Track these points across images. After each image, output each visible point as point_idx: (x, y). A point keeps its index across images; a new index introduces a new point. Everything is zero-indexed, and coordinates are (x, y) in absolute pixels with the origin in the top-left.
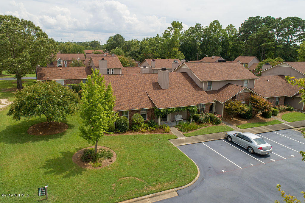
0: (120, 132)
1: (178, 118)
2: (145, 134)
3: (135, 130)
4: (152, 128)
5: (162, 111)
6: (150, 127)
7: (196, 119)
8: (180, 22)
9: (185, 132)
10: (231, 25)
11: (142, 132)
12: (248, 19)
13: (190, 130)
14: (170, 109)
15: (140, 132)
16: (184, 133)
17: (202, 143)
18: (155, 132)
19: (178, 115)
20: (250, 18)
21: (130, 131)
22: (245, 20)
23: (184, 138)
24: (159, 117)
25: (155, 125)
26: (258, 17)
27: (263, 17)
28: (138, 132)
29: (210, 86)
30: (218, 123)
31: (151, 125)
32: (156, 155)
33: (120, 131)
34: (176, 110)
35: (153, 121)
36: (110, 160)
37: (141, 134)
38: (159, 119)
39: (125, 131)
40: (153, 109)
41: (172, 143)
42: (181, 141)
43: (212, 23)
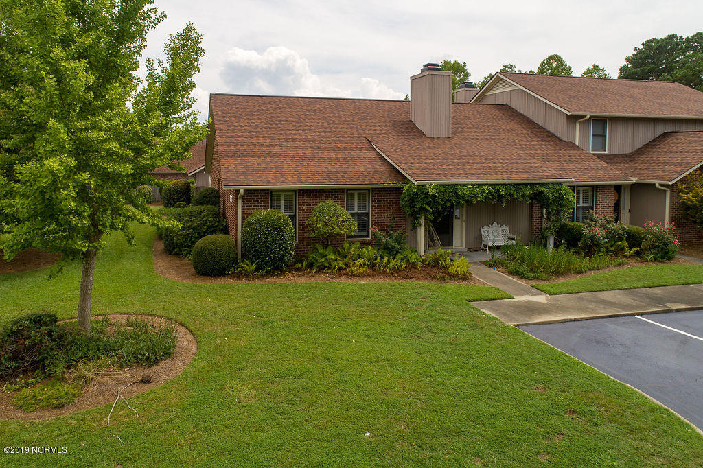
0: (257, 270)
1: (496, 235)
2: (363, 282)
3: (322, 269)
4: (393, 262)
5: (432, 192)
6: (382, 258)
7: (570, 239)
8: (462, 63)
9: (536, 278)
10: (596, 68)
11: (352, 275)
12: (643, 44)
13: (557, 273)
14: (464, 185)
15: (340, 276)
16: (534, 283)
17: (638, 317)
18: (407, 277)
19: (495, 226)
20: (648, 42)
21: (299, 270)
22: (636, 48)
23: (541, 299)
24: (422, 220)
25: (403, 249)
26: (672, 37)
27: (685, 37)
28: (332, 273)
29: (600, 139)
30: (663, 253)
31: (389, 250)
32: (417, 357)
33: (254, 267)
34: (490, 192)
35: (395, 234)
36: (145, 371)
37: (344, 280)
38: (423, 228)
39: (275, 268)
40: (397, 191)
41: (488, 312)
42: (532, 309)
43: (543, 62)
